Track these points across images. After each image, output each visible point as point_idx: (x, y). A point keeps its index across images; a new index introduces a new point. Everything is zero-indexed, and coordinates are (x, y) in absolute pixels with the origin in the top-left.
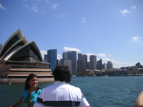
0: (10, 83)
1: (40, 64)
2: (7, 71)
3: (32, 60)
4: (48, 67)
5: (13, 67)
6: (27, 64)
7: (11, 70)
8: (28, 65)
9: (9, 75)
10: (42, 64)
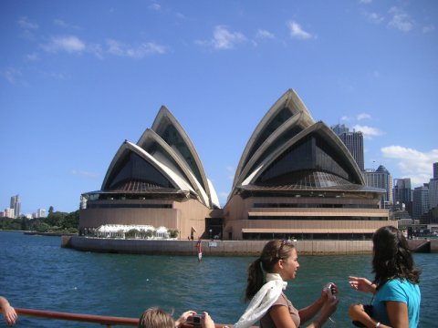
0: (200, 254)
1: (353, 193)
2: (242, 218)
3: (326, 182)
4: (379, 203)
5: (257, 206)
6: (305, 194)
7: (251, 214)
8: (308, 196)
9: (245, 231)
10: (364, 193)
